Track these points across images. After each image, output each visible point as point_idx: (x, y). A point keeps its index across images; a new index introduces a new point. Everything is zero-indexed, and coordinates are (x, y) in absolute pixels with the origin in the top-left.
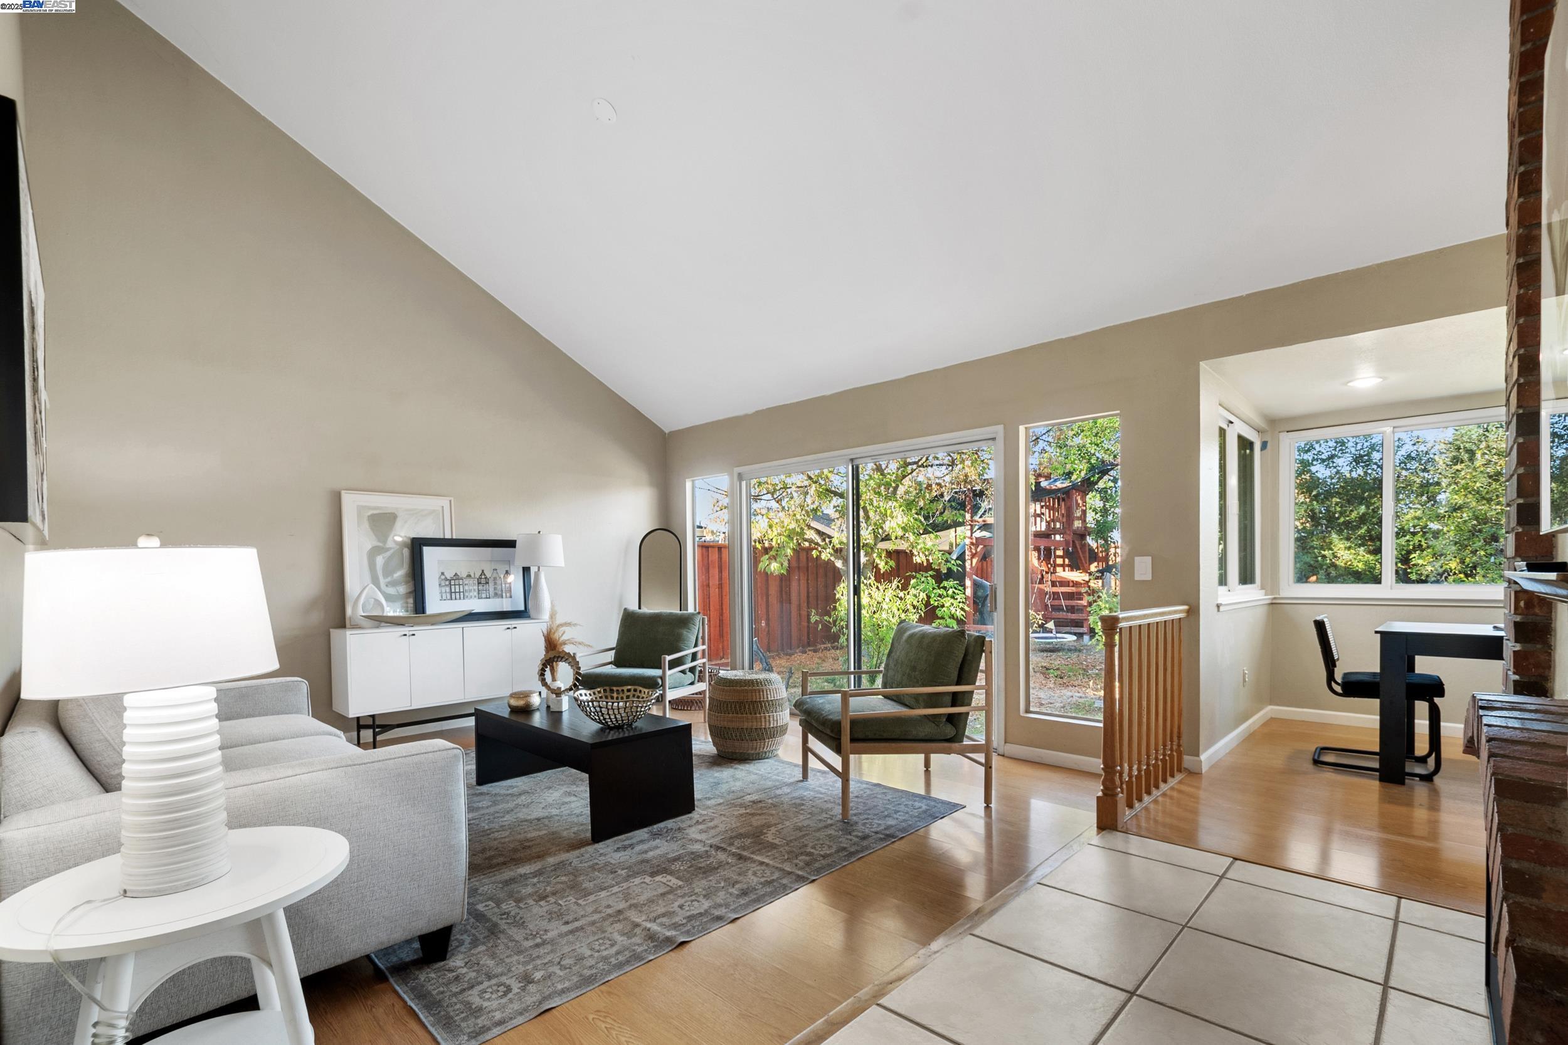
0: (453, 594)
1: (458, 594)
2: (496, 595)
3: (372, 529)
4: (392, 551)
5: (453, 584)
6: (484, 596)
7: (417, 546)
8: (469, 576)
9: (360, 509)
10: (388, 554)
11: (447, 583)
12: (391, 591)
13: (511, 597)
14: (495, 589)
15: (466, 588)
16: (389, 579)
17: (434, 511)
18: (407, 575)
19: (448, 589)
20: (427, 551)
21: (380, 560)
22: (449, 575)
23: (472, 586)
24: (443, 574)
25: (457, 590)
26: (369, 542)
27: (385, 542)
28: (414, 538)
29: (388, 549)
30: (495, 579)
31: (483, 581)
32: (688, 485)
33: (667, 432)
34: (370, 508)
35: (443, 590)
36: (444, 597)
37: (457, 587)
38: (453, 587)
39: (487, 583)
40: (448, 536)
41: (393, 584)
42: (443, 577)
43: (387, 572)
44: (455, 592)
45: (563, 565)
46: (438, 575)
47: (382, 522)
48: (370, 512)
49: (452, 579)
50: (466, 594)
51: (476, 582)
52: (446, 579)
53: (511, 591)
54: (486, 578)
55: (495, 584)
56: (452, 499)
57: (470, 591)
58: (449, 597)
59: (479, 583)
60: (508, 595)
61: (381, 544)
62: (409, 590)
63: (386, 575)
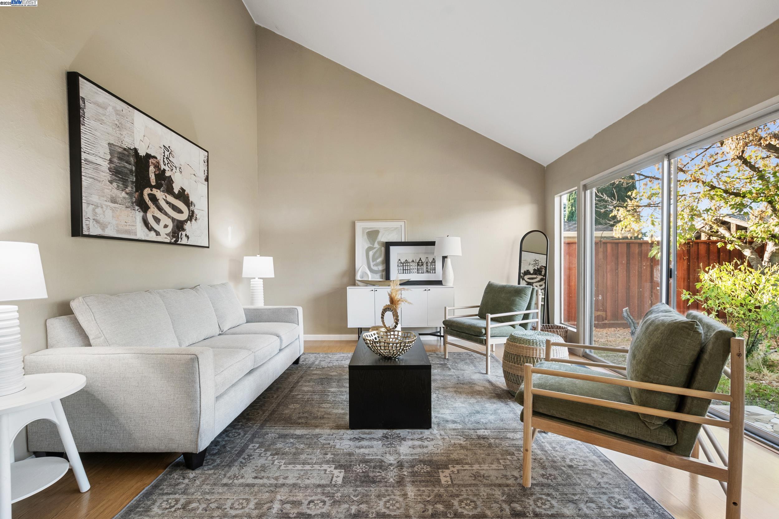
0: (404, 271)
1: (407, 271)
2: (427, 271)
3: (368, 238)
4: (376, 249)
5: (404, 266)
6: (420, 272)
7: (388, 245)
8: (413, 261)
9: (364, 229)
10: (374, 250)
11: (402, 265)
12: (375, 268)
13: (435, 273)
14: (427, 268)
15: (411, 267)
16: (375, 263)
17: (397, 228)
18: (383, 261)
19: (402, 268)
20: (392, 248)
21: (371, 253)
22: (403, 261)
23: (414, 266)
24: (400, 260)
25: (407, 269)
26: (367, 245)
27: (373, 245)
28: (386, 242)
29: (375, 248)
30: (427, 263)
31: (420, 264)
32: (557, 199)
33: (545, 166)
34: (368, 228)
35: (400, 268)
36: (400, 272)
37: (407, 267)
38: (404, 267)
39: (422, 265)
40: (403, 240)
41: (376, 265)
42: (400, 262)
43: (374, 259)
44: (405, 270)
45: (461, 255)
46: (397, 261)
47: (372, 235)
48: (368, 230)
49: (404, 263)
50: (411, 271)
51: (416, 264)
52: (401, 263)
53: (435, 269)
54: (422, 262)
55: (427, 265)
56: (406, 221)
57: (413, 269)
58: (402, 272)
59: (418, 265)
60: (434, 271)
61: (372, 246)
62: (383, 268)
63: (373, 261)
